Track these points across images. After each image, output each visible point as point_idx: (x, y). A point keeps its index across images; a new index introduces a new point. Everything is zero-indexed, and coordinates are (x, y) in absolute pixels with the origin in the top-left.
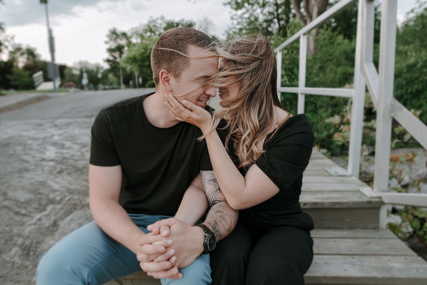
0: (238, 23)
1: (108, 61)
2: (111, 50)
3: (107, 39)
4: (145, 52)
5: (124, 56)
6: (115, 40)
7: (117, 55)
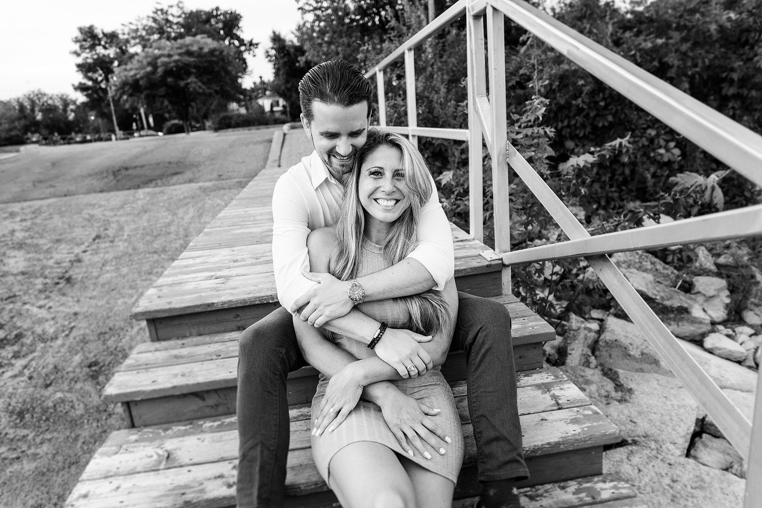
0: (318, 18)
1: (82, 88)
2: (85, 68)
3: (76, 47)
4: (154, 72)
5: (115, 79)
6: (92, 47)
7: (99, 75)
